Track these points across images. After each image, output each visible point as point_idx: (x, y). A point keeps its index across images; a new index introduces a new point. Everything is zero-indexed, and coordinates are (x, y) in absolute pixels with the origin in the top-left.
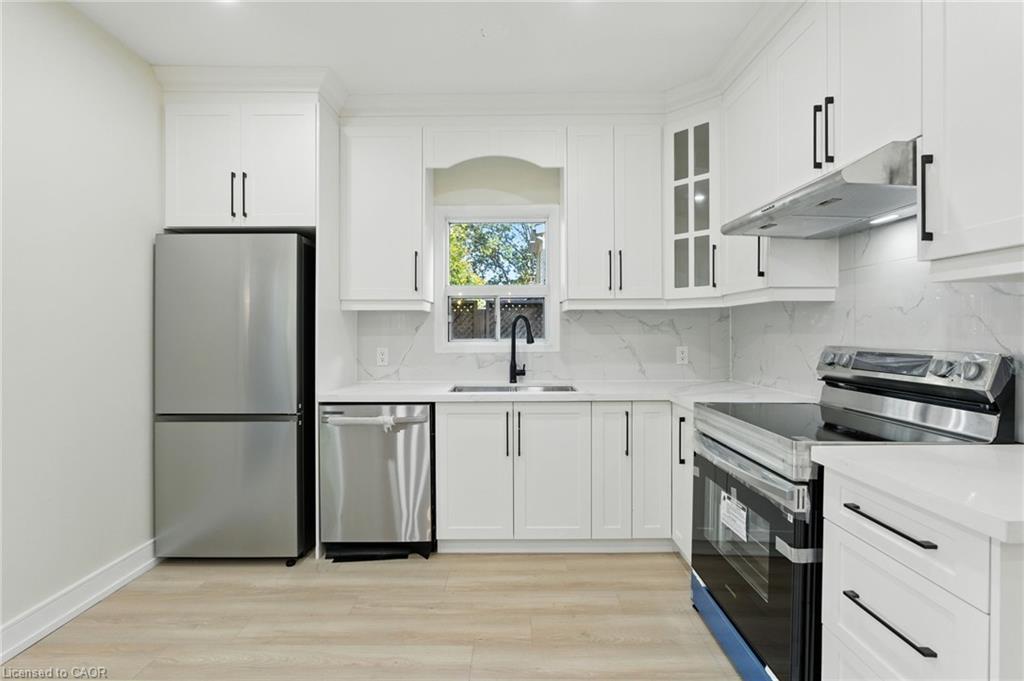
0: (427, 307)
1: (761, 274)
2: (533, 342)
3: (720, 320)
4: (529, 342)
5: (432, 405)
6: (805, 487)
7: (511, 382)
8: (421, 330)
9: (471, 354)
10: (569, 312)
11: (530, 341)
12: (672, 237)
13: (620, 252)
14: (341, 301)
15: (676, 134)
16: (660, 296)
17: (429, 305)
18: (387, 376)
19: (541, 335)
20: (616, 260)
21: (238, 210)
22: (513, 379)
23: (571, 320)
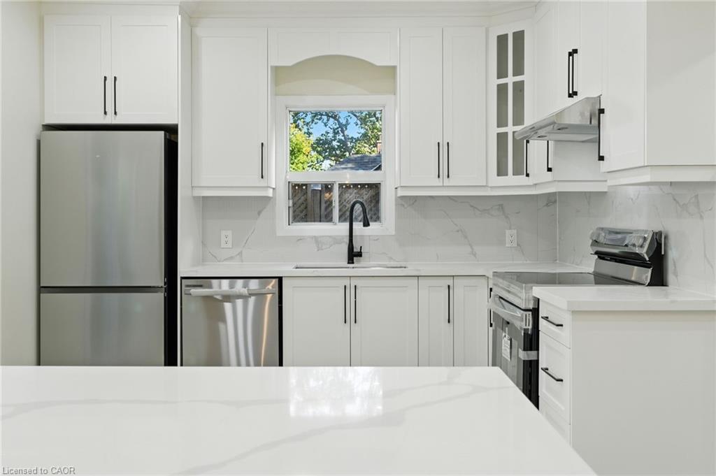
0: (270, 193)
1: (549, 170)
2: (368, 225)
3: (547, 205)
4: (364, 226)
5: (280, 279)
6: (530, 313)
7: (349, 263)
8: (263, 213)
9: (309, 237)
10: (403, 197)
11: (366, 224)
12: (495, 130)
13: (448, 143)
14: (192, 187)
15: (498, 37)
16: (485, 184)
17: (271, 190)
18: (231, 258)
19: (378, 219)
20: (443, 152)
21: (110, 109)
22: (351, 261)
23: (406, 206)
